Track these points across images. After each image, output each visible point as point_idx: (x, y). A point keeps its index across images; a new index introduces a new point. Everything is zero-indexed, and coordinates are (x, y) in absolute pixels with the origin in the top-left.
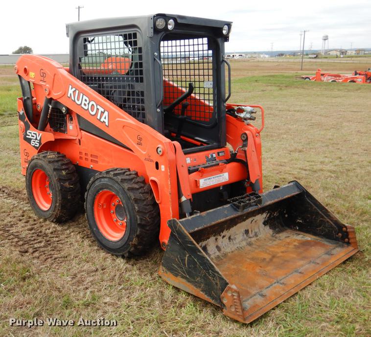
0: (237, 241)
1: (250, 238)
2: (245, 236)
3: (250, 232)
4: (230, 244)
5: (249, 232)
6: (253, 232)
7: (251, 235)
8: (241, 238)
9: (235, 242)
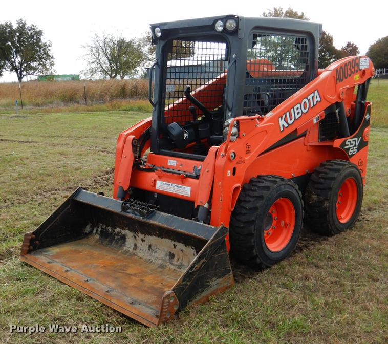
0: (156, 255)
1: (171, 264)
2: (168, 257)
3: (176, 259)
4: (148, 252)
5: (174, 257)
6: (180, 261)
7: (174, 262)
8: (162, 256)
9: (153, 255)
